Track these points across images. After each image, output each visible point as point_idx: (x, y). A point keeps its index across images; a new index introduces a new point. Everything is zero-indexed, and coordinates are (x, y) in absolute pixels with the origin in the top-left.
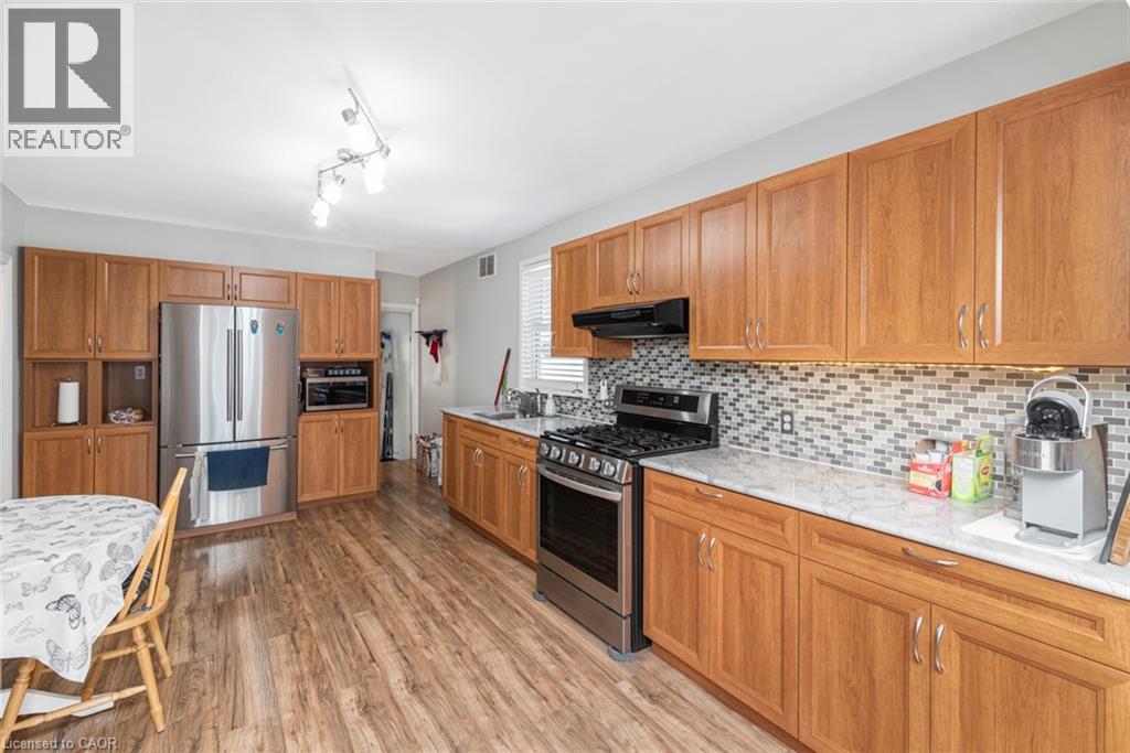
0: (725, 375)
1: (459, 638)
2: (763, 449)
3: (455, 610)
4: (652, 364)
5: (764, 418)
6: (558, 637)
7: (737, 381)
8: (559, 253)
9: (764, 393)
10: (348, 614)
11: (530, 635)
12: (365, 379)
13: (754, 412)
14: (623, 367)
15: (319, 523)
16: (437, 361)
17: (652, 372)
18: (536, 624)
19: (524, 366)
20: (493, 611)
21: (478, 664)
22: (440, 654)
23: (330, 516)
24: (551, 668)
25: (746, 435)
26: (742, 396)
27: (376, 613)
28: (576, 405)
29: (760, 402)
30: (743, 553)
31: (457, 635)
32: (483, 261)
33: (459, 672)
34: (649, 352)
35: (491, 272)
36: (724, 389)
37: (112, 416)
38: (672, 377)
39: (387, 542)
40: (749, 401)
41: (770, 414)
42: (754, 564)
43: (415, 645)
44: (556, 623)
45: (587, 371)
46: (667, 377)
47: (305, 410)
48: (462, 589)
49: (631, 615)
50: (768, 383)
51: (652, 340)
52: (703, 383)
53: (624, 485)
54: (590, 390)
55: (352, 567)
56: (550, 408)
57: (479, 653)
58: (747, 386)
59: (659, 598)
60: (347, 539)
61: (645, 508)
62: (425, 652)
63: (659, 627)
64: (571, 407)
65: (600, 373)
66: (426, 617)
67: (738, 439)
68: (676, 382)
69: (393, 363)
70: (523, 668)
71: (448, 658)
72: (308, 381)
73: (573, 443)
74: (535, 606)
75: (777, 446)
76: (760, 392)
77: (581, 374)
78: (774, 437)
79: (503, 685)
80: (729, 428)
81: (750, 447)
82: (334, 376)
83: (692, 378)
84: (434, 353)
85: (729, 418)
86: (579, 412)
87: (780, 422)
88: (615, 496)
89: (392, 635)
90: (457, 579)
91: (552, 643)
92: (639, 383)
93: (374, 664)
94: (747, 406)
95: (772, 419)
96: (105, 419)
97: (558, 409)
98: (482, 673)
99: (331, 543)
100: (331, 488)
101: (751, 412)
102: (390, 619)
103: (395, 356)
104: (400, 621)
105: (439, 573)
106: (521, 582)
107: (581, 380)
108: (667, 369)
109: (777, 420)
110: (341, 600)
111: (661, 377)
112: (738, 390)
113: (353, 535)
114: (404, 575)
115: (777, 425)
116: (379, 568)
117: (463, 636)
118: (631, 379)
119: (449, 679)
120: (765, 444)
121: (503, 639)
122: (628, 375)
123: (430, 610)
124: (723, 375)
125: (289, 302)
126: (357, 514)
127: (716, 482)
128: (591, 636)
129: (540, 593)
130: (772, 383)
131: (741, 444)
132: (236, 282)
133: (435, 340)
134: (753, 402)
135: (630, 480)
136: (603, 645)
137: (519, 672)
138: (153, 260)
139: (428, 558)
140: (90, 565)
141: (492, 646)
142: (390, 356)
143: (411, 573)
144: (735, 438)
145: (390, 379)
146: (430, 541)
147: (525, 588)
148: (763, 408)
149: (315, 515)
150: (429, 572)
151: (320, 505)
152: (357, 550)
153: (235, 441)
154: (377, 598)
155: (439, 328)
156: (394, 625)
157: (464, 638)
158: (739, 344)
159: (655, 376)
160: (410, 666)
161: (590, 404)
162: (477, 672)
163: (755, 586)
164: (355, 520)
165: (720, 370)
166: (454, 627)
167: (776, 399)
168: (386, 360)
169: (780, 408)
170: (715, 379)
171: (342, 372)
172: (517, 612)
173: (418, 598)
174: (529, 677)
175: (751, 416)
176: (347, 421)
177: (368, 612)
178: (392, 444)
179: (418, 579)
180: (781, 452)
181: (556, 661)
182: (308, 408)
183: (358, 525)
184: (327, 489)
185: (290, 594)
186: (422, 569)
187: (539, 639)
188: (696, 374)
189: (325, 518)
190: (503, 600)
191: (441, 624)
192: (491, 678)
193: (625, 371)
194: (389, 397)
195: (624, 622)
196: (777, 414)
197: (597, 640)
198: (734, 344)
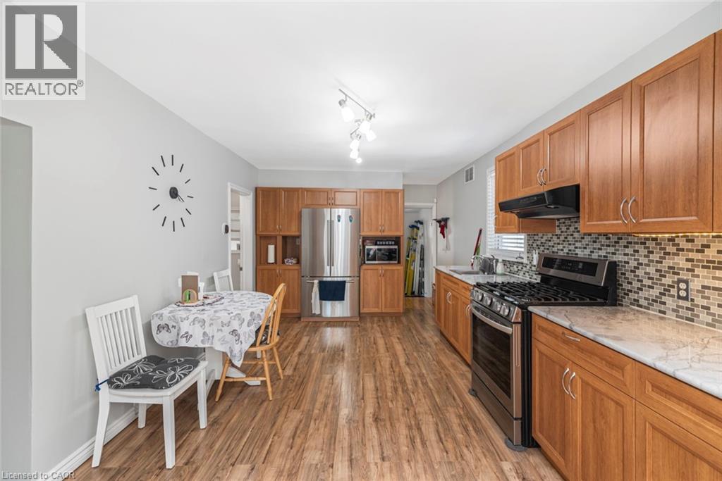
0: (627, 247)
1: (412, 402)
2: (660, 312)
3: (416, 386)
4: (570, 238)
5: (661, 285)
6: (474, 420)
7: (637, 251)
8: (499, 161)
9: (661, 262)
10: (361, 373)
11: (455, 413)
12: (396, 247)
13: (652, 279)
14: (550, 241)
15: (369, 325)
16: (444, 237)
17: (570, 244)
18: (463, 408)
19: (489, 240)
20: (438, 392)
21: (416, 418)
22: (397, 407)
23: (375, 322)
24: (460, 436)
25: (645, 299)
26: (641, 264)
27: (375, 376)
28: (520, 268)
29: (657, 271)
30: (595, 390)
31: (411, 399)
32: (467, 171)
33: (403, 419)
34: (568, 229)
35: (471, 178)
36: (626, 258)
37: (286, 261)
38: (585, 248)
39: (397, 341)
40: (648, 269)
41: (668, 280)
42: (602, 399)
43: (386, 398)
44: (476, 411)
45: (526, 243)
46: (580, 248)
47: (365, 262)
48: (426, 375)
49: (521, 419)
50: (665, 253)
51: (570, 219)
52: (609, 253)
53: (514, 323)
54: (528, 257)
55: (374, 350)
56: (500, 268)
57: (419, 413)
58: (645, 256)
59: (541, 410)
60: (379, 335)
61: (533, 343)
62: (390, 403)
63: (541, 432)
64: (516, 269)
65: (535, 245)
66: (398, 385)
67: (638, 301)
68: (587, 252)
69: (424, 239)
70: (441, 430)
71: (400, 410)
72: (367, 247)
73: (491, 291)
74: (467, 397)
75: (673, 310)
76: (657, 262)
77: (522, 245)
78: (671, 303)
79: (425, 434)
80: (631, 291)
81: (648, 309)
82: (380, 245)
83: (600, 249)
84: (442, 232)
85: (631, 283)
86: (522, 273)
87: (676, 289)
88: (508, 330)
89: (377, 389)
90: (426, 369)
91: (467, 422)
92: (561, 253)
93: (362, 401)
94: (645, 273)
95: (669, 286)
96: (283, 263)
97: (508, 270)
98: (415, 424)
99: (369, 336)
100: (378, 307)
101: (649, 278)
102: (380, 381)
103: (425, 234)
104: (385, 384)
105: (417, 364)
106: (465, 381)
107: (523, 250)
108: (581, 242)
109: (673, 287)
110: (362, 365)
111: (576, 248)
112: (638, 260)
113: (382, 334)
114: (398, 360)
115: (674, 291)
116: (387, 354)
117: (414, 401)
118: (555, 249)
119: (396, 421)
120: (662, 308)
121: (437, 410)
122: (553, 247)
123: (403, 382)
124: (625, 247)
125: (356, 205)
126: (389, 324)
127: (576, 328)
128: (497, 427)
129: (473, 390)
130: (669, 254)
131: (641, 306)
132: (333, 196)
133: (443, 224)
134: (651, 270)
135: (520, 320)
136: (504, 435)
137: (438, 431)
138: (299, 188)
139: (415, 354)
140: (244, 319)
141: (429, 412)
142: (423, 235)
143: (402, 360)
144: (635, 300)
145: (422, 248)
146: (422, 346)
147: (465, 385)
148: (660, 275)
149: (368, 320)
150: (412, 362)
151: (372, 315)
152: (381, 342)
153: (330, 277)
154: (379, 368)
155: (445, 217)
156: (381, 385)
157: (414, 403)
158: (617, 220)
159: (572, 247)
160: (379, 407)
161: (528, 267)
162: (413, 423)
163: (603, 418)
164: (386, 326)
165: (623, 243)
166: (412, 395)
167: (673, 268)
168: (420, 237)
169: (676, 277)
170: (618, 250)
171: (384, 243)
172: (454, 398)
173: (400, 374)
174: (443, 436)
175: (649, 283)
176: (386, 270)
177: (371, 374)
178: (423, 288)
179: (404, 364)
180: (677, 316)
181: (465, 434)
182: (366, 262)
183: (387, 330)
184: (375, 307)
185: (341, 357)
186: (409, 359)
187: (460, 417)
188: (603, 245)
189: (373, 323)
190: (448, 388)
191: (405, 391)
192: (419, 429)
193: (551, 244)
194: (422, 259)
195: (515, 422)
196: (673, 282)
197: (499, 430)
198: (614, 220)
